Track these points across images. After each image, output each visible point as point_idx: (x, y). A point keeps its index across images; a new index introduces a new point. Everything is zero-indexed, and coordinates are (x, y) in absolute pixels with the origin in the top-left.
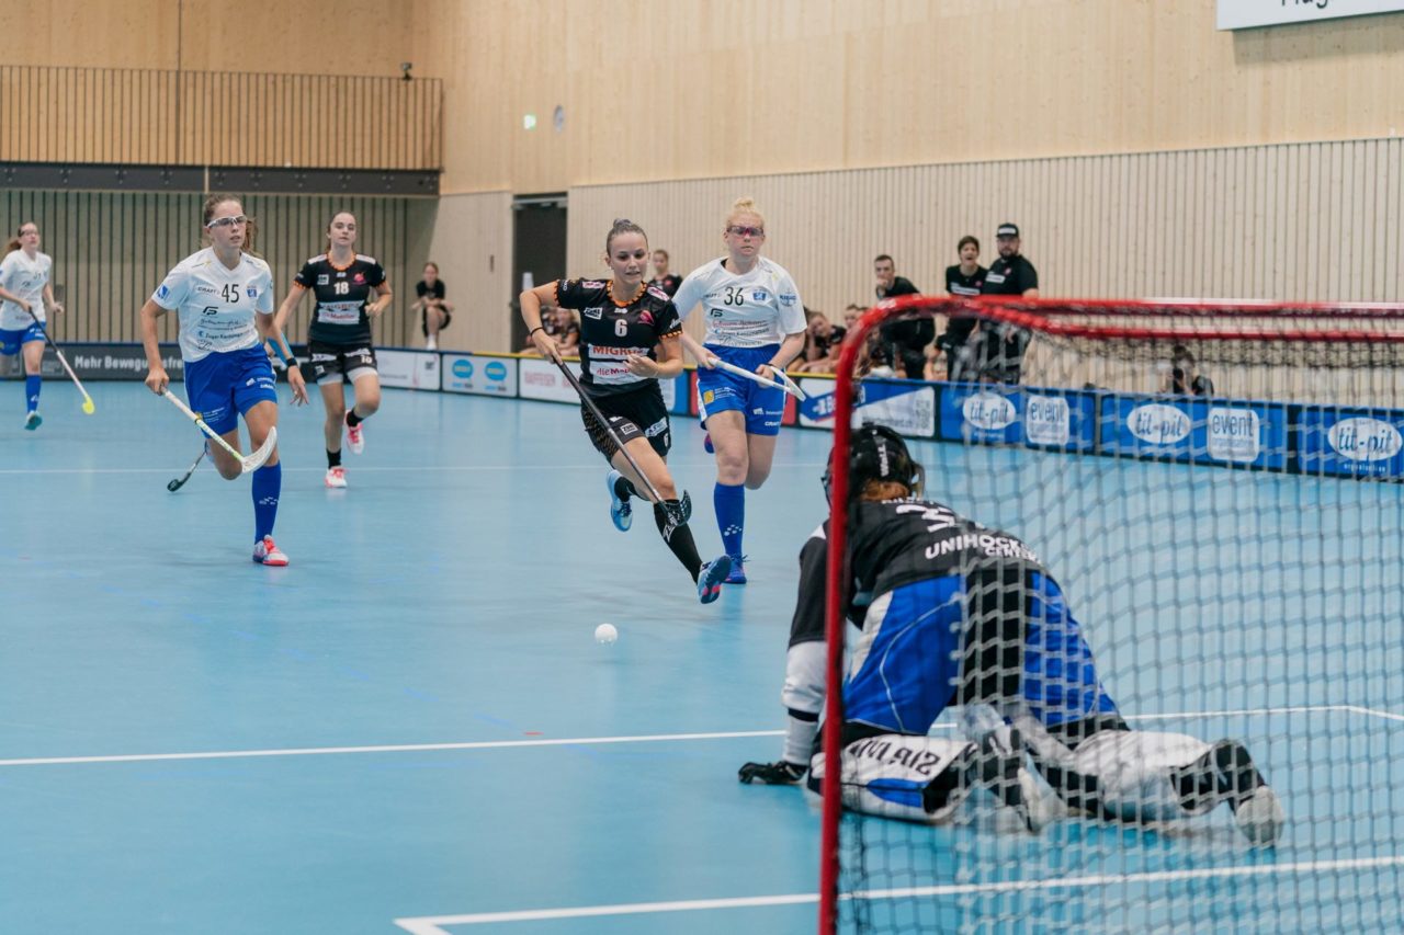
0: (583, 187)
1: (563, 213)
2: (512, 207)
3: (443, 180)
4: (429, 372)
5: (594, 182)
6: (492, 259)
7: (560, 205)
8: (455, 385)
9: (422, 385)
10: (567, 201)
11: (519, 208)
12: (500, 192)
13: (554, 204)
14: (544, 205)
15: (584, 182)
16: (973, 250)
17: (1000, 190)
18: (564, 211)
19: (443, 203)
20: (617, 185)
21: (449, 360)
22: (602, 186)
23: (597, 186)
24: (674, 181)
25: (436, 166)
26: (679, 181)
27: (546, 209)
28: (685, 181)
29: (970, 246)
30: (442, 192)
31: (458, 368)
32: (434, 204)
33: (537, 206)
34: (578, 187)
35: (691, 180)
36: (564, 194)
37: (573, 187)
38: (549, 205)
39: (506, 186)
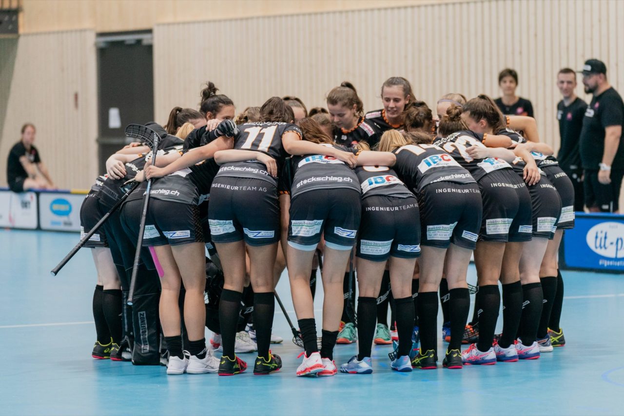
0: (169, 24)
1: (150, 49)
2: (96, 44)
3: (22, 19)
4: (25, 210)
5: (180, 19)
6: (76, 96)
7: (145, 42)
8: (54, 223)
9: (18, 224)
10: (152, 39)
11: (102, 45)
12: (81, 31)
13: (139, 42)
14: (128, 43)
15: (170, 19)
16: (511, 82)
17: (600, 21)
18: (150, 48)
19: (22, 41)
20: (204, 22)
21: (46, 199)
22: (189, 23)
23: (184, 23)
24: (264, 17)
25: (14, 5)
26: (269, 17)
27: (131, 46)
28: (275, 17)
29: (509, 79)
30: (21, 31)
31: (56, 207)
32: (14, 43)
33: (121, 43)
34: (164, 24)
35: (280, 16)
36: (149, 31)
37: (159, 25)
38: (133, 42)
39: (88, 24)
